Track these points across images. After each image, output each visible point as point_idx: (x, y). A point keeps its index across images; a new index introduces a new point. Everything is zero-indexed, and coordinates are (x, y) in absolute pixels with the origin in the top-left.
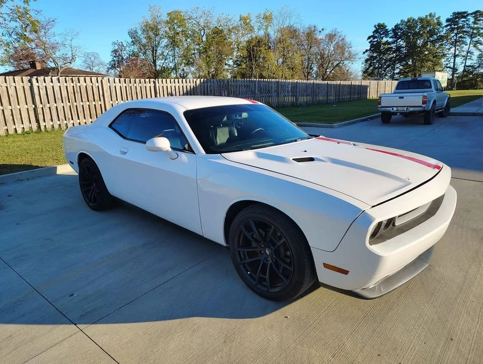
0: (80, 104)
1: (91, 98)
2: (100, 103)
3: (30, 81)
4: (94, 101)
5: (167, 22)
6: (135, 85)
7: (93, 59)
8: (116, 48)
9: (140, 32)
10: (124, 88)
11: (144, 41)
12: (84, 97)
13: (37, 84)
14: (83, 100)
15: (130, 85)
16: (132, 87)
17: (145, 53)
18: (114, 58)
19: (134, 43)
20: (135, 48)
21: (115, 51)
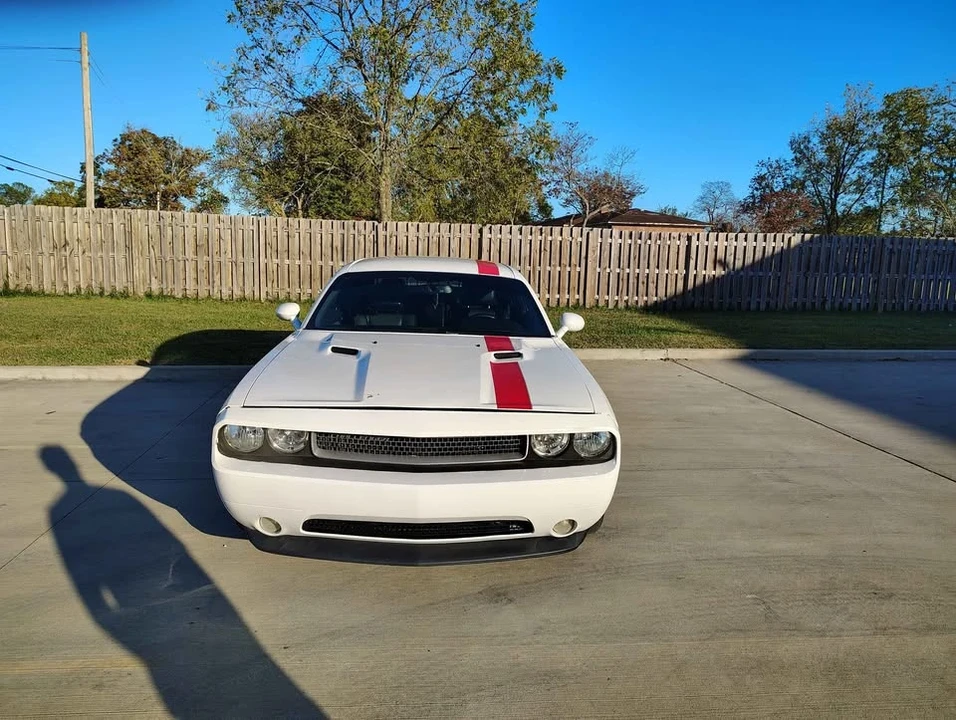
0: (545, 269)
1: (565, 261)
2: (578, 269)
3: (481, 231)
4: (570, 265)
5: (882, 115)
6: (649, 242)
7: (718, 193)
8: (764, 171)
9: (815, 140)
10: (627, 248)
11: (821, 156)
12: (555, 259)
13: (489, 236)
14: (553, 263)
15: (639, 241)
16: (642, 247)
17: (816, 182)
18: (755, 192)
19: (798, 162)
20: (798, 173)
21: (760, 179)
